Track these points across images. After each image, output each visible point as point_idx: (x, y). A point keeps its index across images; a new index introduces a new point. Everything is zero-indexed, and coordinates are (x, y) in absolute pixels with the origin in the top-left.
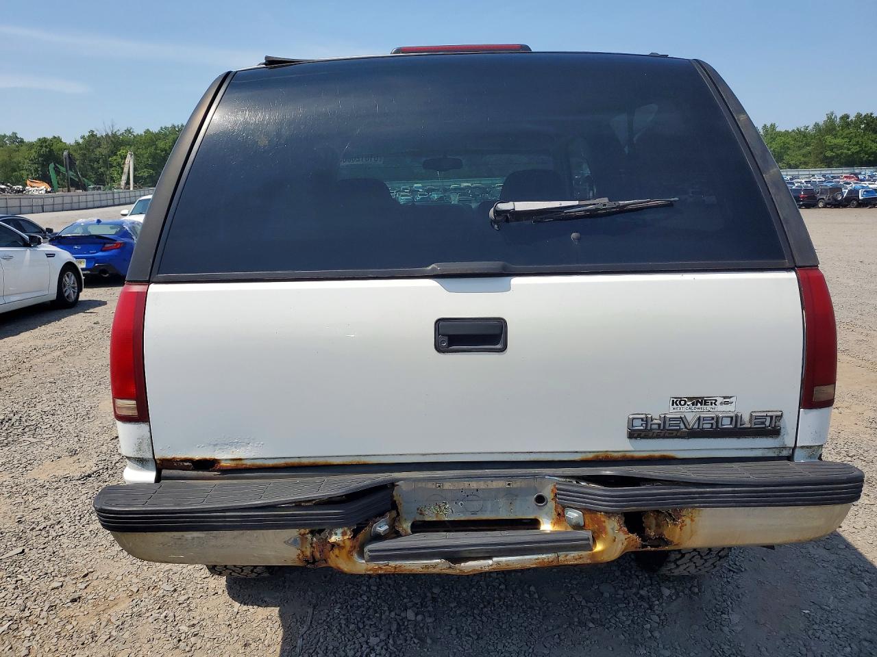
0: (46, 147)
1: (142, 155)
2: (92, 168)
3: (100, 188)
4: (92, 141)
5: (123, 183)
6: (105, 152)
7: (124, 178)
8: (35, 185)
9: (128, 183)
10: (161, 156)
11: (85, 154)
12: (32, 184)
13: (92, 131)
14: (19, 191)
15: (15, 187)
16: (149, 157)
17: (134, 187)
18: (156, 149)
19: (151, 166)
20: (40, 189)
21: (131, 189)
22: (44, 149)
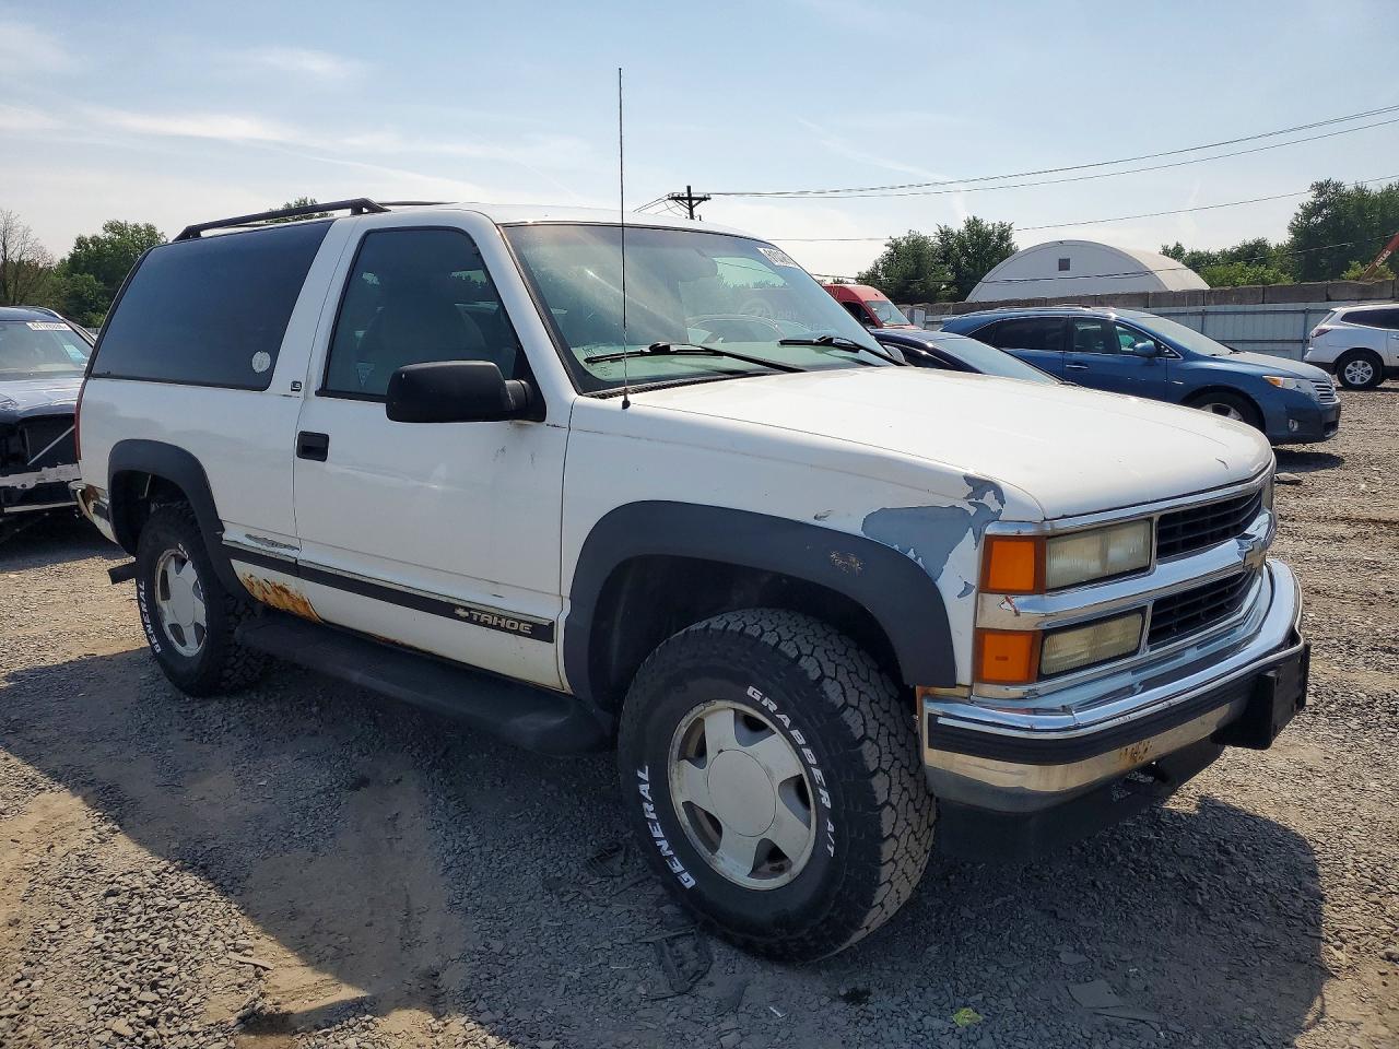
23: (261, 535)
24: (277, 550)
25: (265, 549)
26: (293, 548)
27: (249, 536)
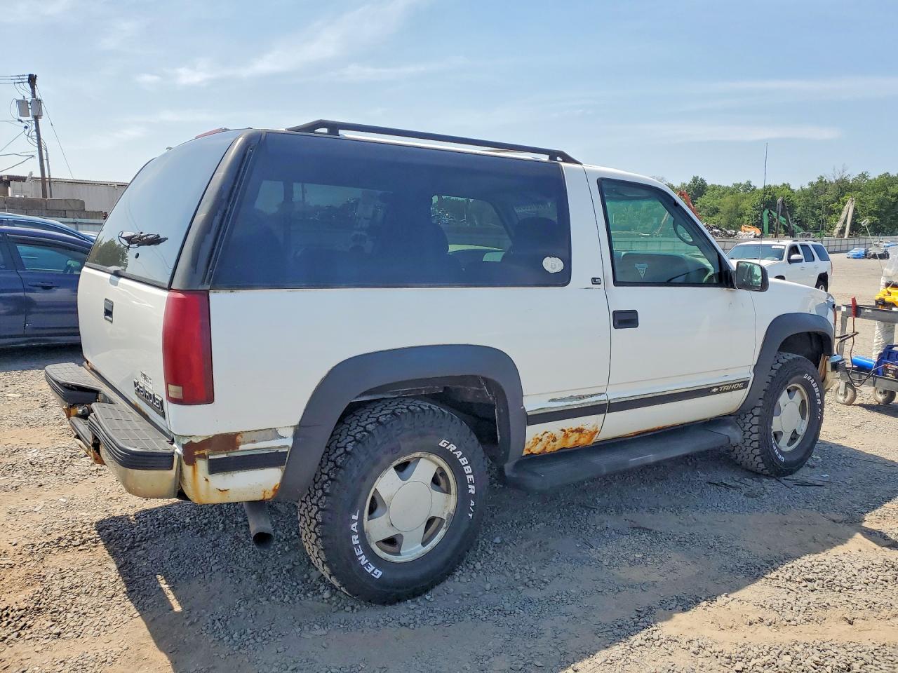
0: (770, 194)
1: (868, 201)
2: (814, 215)
3: (809, 235)
4: (820, 187)
5: (836, 231)
6: (829, 198)
7: (839, 226)
8: (748, 230)
9: (842, 231)
10: (890, 202)
11: (808, 201)
12: (746, 229)
13: (822, 177)
14: (731, 235)
15: (729, 232)
16: (876, 203)
17: (849, 234)
18: (886, 194)
19: (877, 214)
20: (750, 233)
21: (846, 237)
22: (767, 196)
23: (567, 395)
24: (586, 400)
25: (575, 404)
26: (601, 394)
27: (553, 400)
